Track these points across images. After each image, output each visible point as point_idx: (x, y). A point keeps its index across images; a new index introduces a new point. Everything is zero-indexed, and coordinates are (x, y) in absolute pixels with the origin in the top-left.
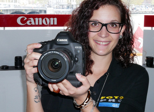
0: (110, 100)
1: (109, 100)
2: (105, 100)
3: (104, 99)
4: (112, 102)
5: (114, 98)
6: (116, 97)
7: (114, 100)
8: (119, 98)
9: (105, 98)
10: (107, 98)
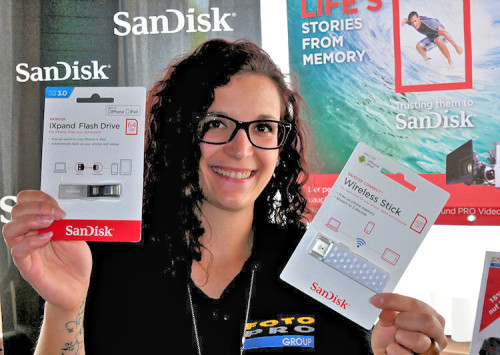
0: (271, 329)
1: (272, 331)
2: (259, 331)
3: (252, 329)
4: (278, 334)
5: (282, 324)
6: (288, 321)
7: (283, 330)
8: (295, 323)
9: (258, 327)
10: (263, 324)
